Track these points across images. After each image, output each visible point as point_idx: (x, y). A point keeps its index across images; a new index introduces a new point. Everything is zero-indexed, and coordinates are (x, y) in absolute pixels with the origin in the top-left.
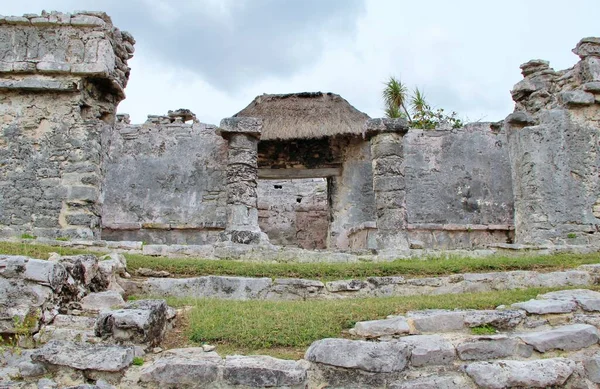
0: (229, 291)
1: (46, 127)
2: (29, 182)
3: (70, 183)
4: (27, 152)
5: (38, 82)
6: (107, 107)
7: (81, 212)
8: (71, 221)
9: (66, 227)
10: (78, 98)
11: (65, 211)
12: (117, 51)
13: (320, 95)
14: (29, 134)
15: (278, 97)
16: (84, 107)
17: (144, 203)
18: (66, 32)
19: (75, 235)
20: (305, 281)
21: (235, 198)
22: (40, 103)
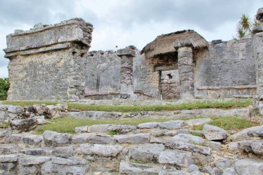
0: (91, 116)
1: (62, 61)
2: (58, 81)
3: (70, 80)
4: (58, 70)
5: (59, 46)
6: (83, 51)
7: (73, 90)
8: (71, 93)
9: (69, 95)
10: (70, 50)
11: (69, 90)
12: (84, 30)
13: (185, 31)
14: (58, 64)
15: (166, 35)
16: (74, 53)
17: (118, 84)
18: (66, 27)
19: (71, 98)
20: (114, 113)
21: (123, 81)
22: (61, 53)
